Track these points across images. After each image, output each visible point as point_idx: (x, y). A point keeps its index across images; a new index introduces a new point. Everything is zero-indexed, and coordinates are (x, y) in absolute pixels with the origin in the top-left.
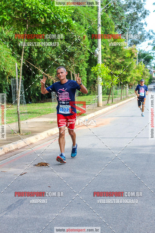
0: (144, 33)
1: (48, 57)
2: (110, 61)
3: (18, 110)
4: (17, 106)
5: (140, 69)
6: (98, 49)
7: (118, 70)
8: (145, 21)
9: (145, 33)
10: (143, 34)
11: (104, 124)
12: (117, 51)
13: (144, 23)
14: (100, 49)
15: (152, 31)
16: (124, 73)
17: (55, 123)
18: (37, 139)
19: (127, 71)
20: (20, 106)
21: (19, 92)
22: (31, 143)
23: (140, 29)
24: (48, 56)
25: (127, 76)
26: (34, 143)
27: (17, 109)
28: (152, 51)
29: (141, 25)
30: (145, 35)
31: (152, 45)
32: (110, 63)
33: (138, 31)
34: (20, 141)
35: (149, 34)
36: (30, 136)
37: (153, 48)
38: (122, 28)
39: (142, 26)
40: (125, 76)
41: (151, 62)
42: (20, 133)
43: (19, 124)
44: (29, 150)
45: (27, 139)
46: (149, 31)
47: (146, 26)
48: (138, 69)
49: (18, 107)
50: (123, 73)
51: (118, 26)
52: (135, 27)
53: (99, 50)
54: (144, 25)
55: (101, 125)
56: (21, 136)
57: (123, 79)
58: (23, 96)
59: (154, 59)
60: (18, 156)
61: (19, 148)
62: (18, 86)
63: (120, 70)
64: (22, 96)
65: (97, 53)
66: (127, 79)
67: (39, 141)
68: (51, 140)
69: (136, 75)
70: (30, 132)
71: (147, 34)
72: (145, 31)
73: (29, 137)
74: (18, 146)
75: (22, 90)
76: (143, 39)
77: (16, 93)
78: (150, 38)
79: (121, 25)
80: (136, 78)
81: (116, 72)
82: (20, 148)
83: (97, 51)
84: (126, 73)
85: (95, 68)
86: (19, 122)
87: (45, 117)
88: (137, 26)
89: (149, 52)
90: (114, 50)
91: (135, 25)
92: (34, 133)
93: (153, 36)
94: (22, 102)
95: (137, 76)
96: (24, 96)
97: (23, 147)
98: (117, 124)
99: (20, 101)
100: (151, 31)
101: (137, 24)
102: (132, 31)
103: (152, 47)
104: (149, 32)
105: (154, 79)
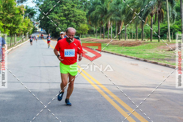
5: (26, 22)
12: (8, 8)
16: (14, 26)
19: (17, 25)
25: (17, 28)
31: (36, 2)
32: (3, 18)
41: (34, 16)
48: (25, 22)
57: (13, 31)
63: (11, 24)
66: (16, 31)
69: (23, 27)
80: (23, 30)
81: (7, 25)
89: (33, 8)
95: (24, 28)
105: (37, 29)
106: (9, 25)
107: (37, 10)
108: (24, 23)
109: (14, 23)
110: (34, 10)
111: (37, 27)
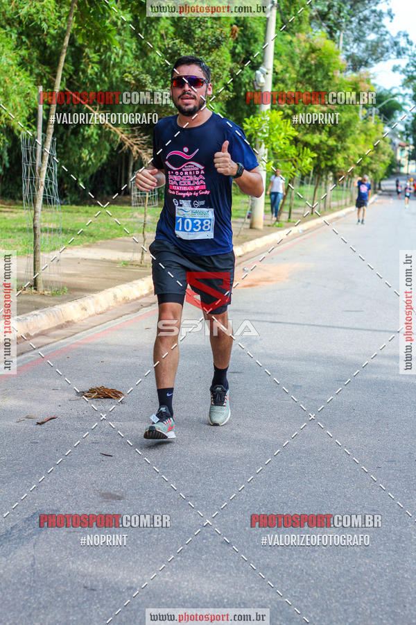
0: (385, 40)
1: (126, 79)
2: (294, 107)
3: (36, 221)
4: (35, 212)
5: (370, 135)
6: (265, 70)
7: (314, 133)
8: (389, 7)
9: (387, 37)
10: (382, 42)
11: (272, 281)
12: (316, 81)
13: (385, 11)
14: (268, 69)
15: (406, 35)
16: (332, 142)
17: (134, 267)
18: (86, 310)
19: (340, 138)
20: (42, 210)
21: (42, 170)
22: (68, 322)
23: (375, 27)
24: (127, 77)
25: (338, 151)
26: (76, 321)
27: (34, 220)
28: (401, 88)
29: (379, 16)
30: (387, 44)
31: (404, 72)
33: (367, 32)
34: (36, 315)
35: (396, 44)
36: (66, 299)
37: (405, 80)
38: (329, 19)
39: (380, 20)
40: (332, 151)
41: (395, 118)
42: (36, 289)
43: (36, 263)
44: (62, 341)
45: (57, 308)
46: (399, 34)
47: (391, 21)
48: (366, 134)
49: (37, 215)
50: (327, 141)
51: (318, 11)
52: (362, 20)
53: (267, 74)
54: (384, 15)
55: (264, 283)
56: (39, 299)
57: (327, 159)
58: (53, 182)
59: (404, 110)
60: (29, 358)
61: (32, 334)
62: (42, 153)
63: (320, 134)
64: (51, 184)
65: (259, 81)
66: (336, 159)
67: (90, 316)
68: (124, 315)
69: (359, 149)
70: (66, 289)
71: (393, 42)
72: (387, 32)
73: (62, 301)
74: (31, 328)
75: (51, 166)
76: (379, 55)
77: (33, 171)
78: (399, 54)
79: (326, 9)
81: (308, 138)
82: (37, 335)
83: (262, 75)
84: (335, 143)
85: (255, 120)
86: (35, 258)
87: (106, 248)
88: (366, 19)
89: (394, 92)
90: (307, 77)
91: (360, 14)
92: (76, 293)
93: (407, 49)
94: (50, 200)
95: (361, 152)
96: (57, 185)
97: (44, 331)
98: (309, 283)
99: (44, 196)
100: (402, 34)
101: (367, 13)
102: (352, 30)
103: (404, 77)
104: (397, 37)
105: (400, 166)
106: (315, 139)
107: (408, 100)
108: (363, 137)
109: (330, 134)
110: (394, 96)
111: (402, 157)
